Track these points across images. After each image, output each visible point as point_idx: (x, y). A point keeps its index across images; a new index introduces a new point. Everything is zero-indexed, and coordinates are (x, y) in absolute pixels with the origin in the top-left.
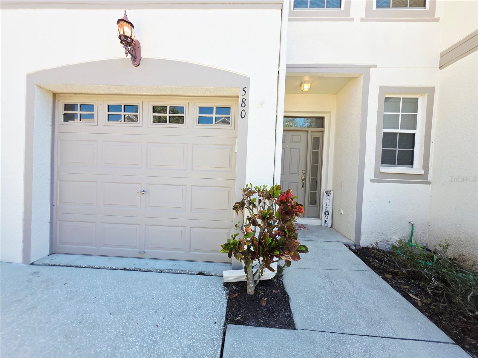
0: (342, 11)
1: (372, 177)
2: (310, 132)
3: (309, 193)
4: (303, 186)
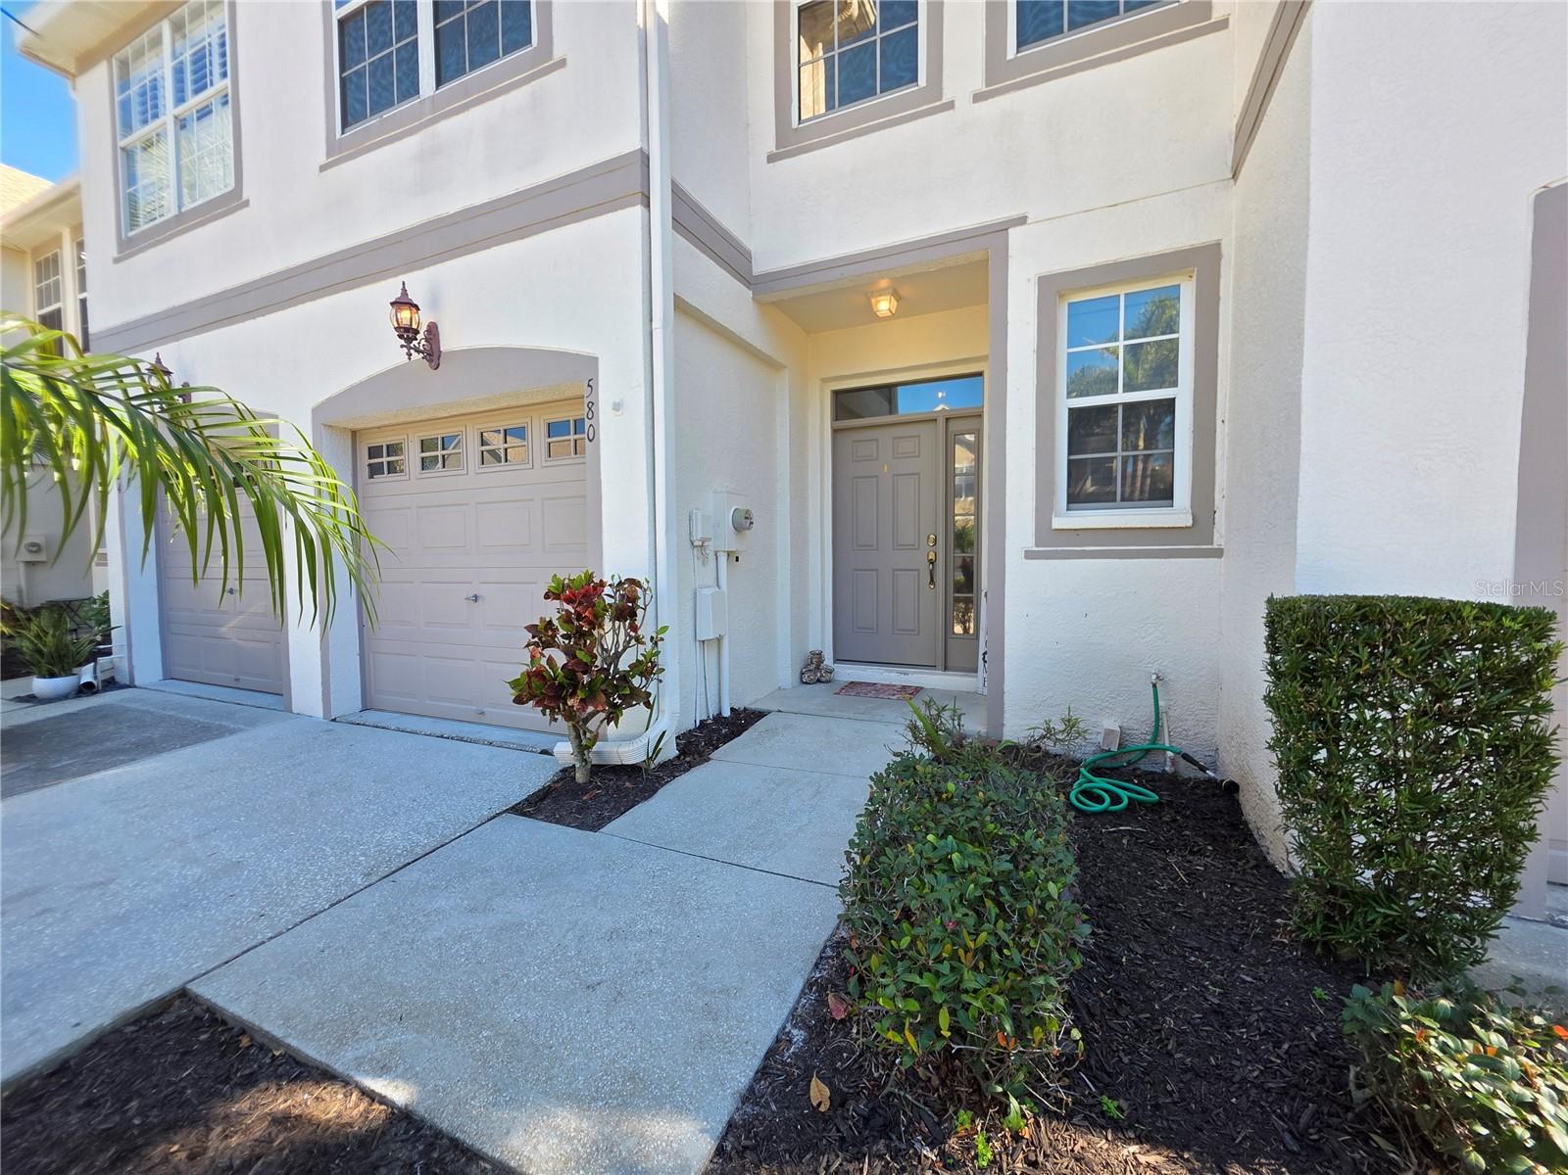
0: (921, 89)
1: (1031, 545)
2: (941, 422)
3: (951, 600)
4: (932, 581)
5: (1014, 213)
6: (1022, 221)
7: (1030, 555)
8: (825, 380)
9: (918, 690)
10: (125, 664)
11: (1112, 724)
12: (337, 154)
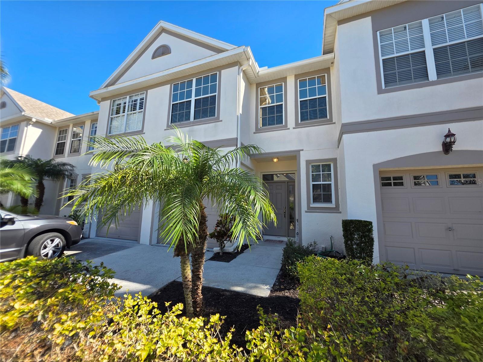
0: (284, 125)
1: (306, 210)
2: (286, 182)
3: (289, 222)
4: (285, 217)
5: (301, 149)
6: (303, 150)
7: (306, 212)
8: (261, 172)
9: (282, 241)
10: (88, 233)
11: (323, 246)
12: (169, 127)
